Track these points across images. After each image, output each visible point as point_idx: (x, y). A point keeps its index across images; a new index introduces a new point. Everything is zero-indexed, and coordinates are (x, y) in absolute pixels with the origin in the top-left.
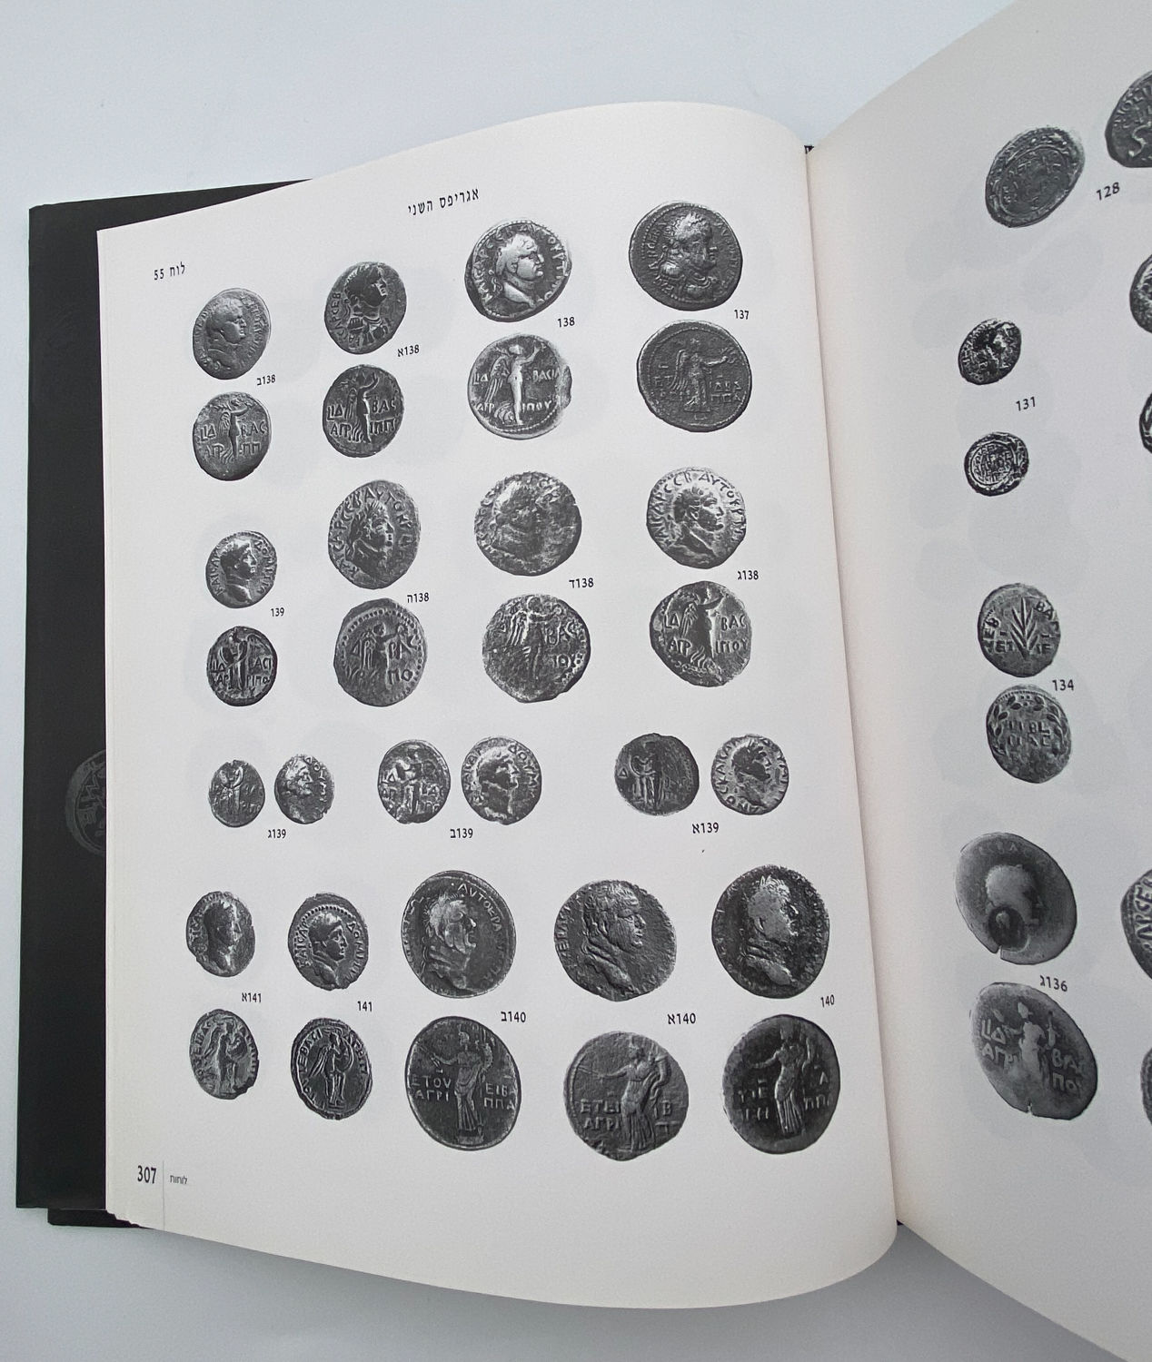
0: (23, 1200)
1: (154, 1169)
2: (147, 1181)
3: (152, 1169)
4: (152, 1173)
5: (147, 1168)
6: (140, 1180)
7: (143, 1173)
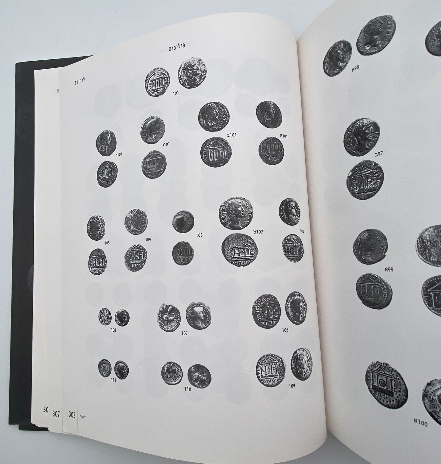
0: (11, 422)
1: (59, 412)
2: (56, 416)
3: (58, 412)
4: (58, 413)
5: (56, 411)
6: (53, 416)
7: (55, 413)
